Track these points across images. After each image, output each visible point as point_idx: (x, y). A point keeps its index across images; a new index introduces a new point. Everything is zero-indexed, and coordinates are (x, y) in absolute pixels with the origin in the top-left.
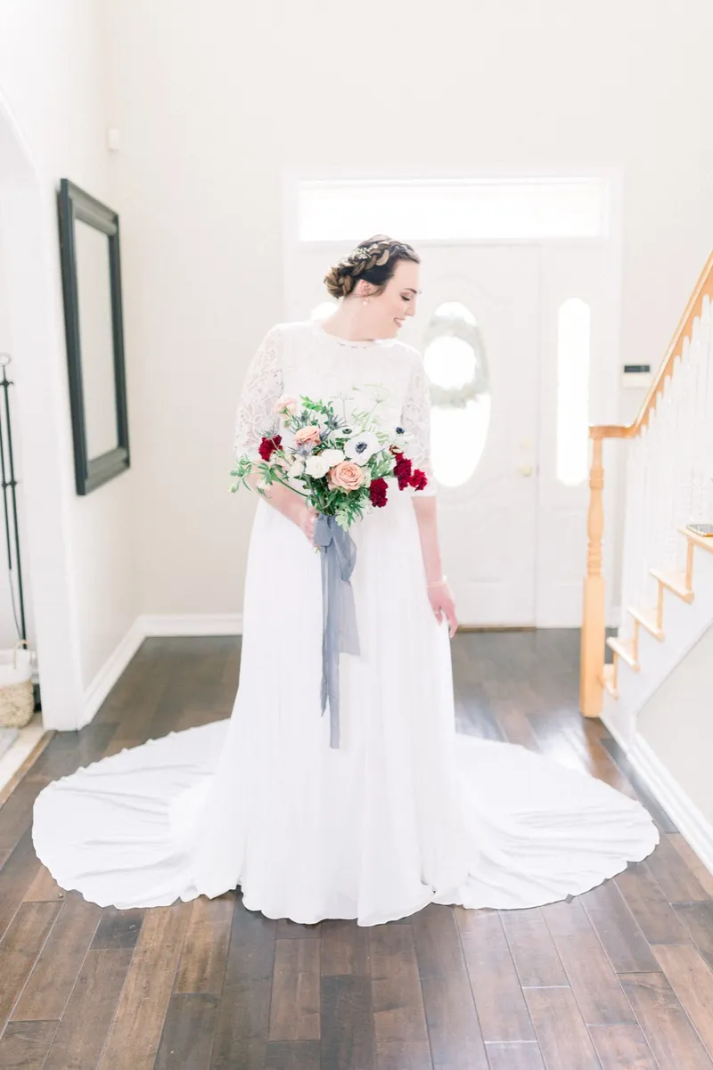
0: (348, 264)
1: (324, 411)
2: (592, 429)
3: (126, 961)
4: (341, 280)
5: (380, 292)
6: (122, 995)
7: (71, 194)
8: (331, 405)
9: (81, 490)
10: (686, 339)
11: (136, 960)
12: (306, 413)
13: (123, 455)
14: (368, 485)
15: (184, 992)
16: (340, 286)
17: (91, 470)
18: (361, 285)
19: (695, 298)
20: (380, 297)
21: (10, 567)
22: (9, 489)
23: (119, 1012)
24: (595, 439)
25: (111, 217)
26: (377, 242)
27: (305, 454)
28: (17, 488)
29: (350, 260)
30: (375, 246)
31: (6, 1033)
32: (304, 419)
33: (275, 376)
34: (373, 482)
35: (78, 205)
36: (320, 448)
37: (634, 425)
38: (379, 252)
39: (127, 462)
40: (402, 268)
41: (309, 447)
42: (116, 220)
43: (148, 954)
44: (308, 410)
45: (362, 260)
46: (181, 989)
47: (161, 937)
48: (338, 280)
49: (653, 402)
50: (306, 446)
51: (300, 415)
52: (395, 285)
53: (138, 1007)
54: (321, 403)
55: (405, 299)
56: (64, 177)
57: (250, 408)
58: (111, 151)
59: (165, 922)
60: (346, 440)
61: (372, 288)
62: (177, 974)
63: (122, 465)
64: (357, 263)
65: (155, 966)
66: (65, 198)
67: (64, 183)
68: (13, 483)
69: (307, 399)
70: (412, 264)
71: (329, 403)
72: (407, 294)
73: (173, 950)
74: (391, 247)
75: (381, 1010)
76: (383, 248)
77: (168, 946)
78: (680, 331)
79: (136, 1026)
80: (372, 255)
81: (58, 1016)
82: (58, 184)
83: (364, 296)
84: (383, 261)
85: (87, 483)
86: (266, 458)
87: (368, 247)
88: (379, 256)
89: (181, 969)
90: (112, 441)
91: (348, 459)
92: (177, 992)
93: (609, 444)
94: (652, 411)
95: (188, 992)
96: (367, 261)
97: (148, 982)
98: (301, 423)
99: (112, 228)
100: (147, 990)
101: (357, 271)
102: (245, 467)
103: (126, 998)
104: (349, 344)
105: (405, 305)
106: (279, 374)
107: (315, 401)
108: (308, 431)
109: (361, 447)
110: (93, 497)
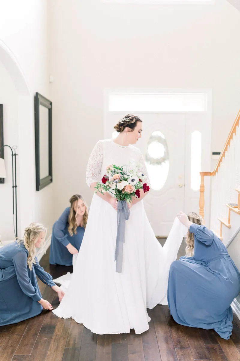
0: (122, 123)
1: (120, 169)
2: (201, 173)
3: (51, 338)
4: (120, 127)
5: (133, 130)
6: (50, 348)
7: (39, 97)
8: (122, 168)
9: (38, 189)
10: (228, 146)
11: (54, 337)
12: (115, 170)
13: (50, 178)
14: (135, 192)
15: (69, 347)
16: (120, 129)
17: (41, 183)
18: (127, 129)
19: (231, 134)
20: (133, 132)
21: (14, 214)
22: (15, 188)
23: (48, 353)
24: (202, 176)
25: (50, 103)
26: (131, 116)
27: (116, 182)
28: (17, 188)
29: (123, 121)
30: (131, 117)
31: (13, 358)
32: (114, 172)
33: (101, 156)
34: (136, 191)
35: (41, 100)
36: (120, 181)
37: (214, 172)
38: (132, 119)
39: (51, 180)
40: (139, 123)
41: (117, 180)
42: (51, 104)
43: (57, 336)
44: (116, 169)
45: (127, 121)
46: (68, 347)
47: (61, 331)
48: (119, 127)
49: (219, 165)
50: (116, 180)
51: (113, 171)
52: (136, 129)
53: (55, 351)
54: (119, 167)
55: (139, 132)
56: (37, 92)
57: (92, 166)
58: (50, 82)
59: (63, 327)
60: (128, 178)
61: (130, 129)
62: (67, 342)
63: (50, 181)
64: (125, 122)
65: (60, 340)
66: (37, 98)
67: (37, 94)
68: (16, 186)
69: (115, 165)
70: (141, 122)
71: (122, 167)
72: (139, 131)
73: (65, 335)
74: (135, 117)
75: (130, 354)
76: (133, 118)
77: (64, 334)
78: (227, 143)
79: (54, 357)
80: (130, 120)
81: (30, 354)
82: (35, 94)
83: (128, 132)
84: (134, 121)
85: (40, 187)
86: (104, 183)
87: (128, 117)
88: (132, 120)
89: (68, 341)
90: (47, 174)
91: (129, 184)
92: (67, 347)
93: (206, 178)
94: (219, 168)
95: (70, 348)
96: (129, 122)
97: (57, 344)
98: (114, 173)
99: (50, 106)
100: (58, 347)
101: (125, 125)
102: (99, 186)
103: (51, 349)
104: (122, 146)
105: (139, 134)
106: (102, 155)
107: (117, 166)
108: (116, 176)
109: (133, 180)
110: (41, 191)
